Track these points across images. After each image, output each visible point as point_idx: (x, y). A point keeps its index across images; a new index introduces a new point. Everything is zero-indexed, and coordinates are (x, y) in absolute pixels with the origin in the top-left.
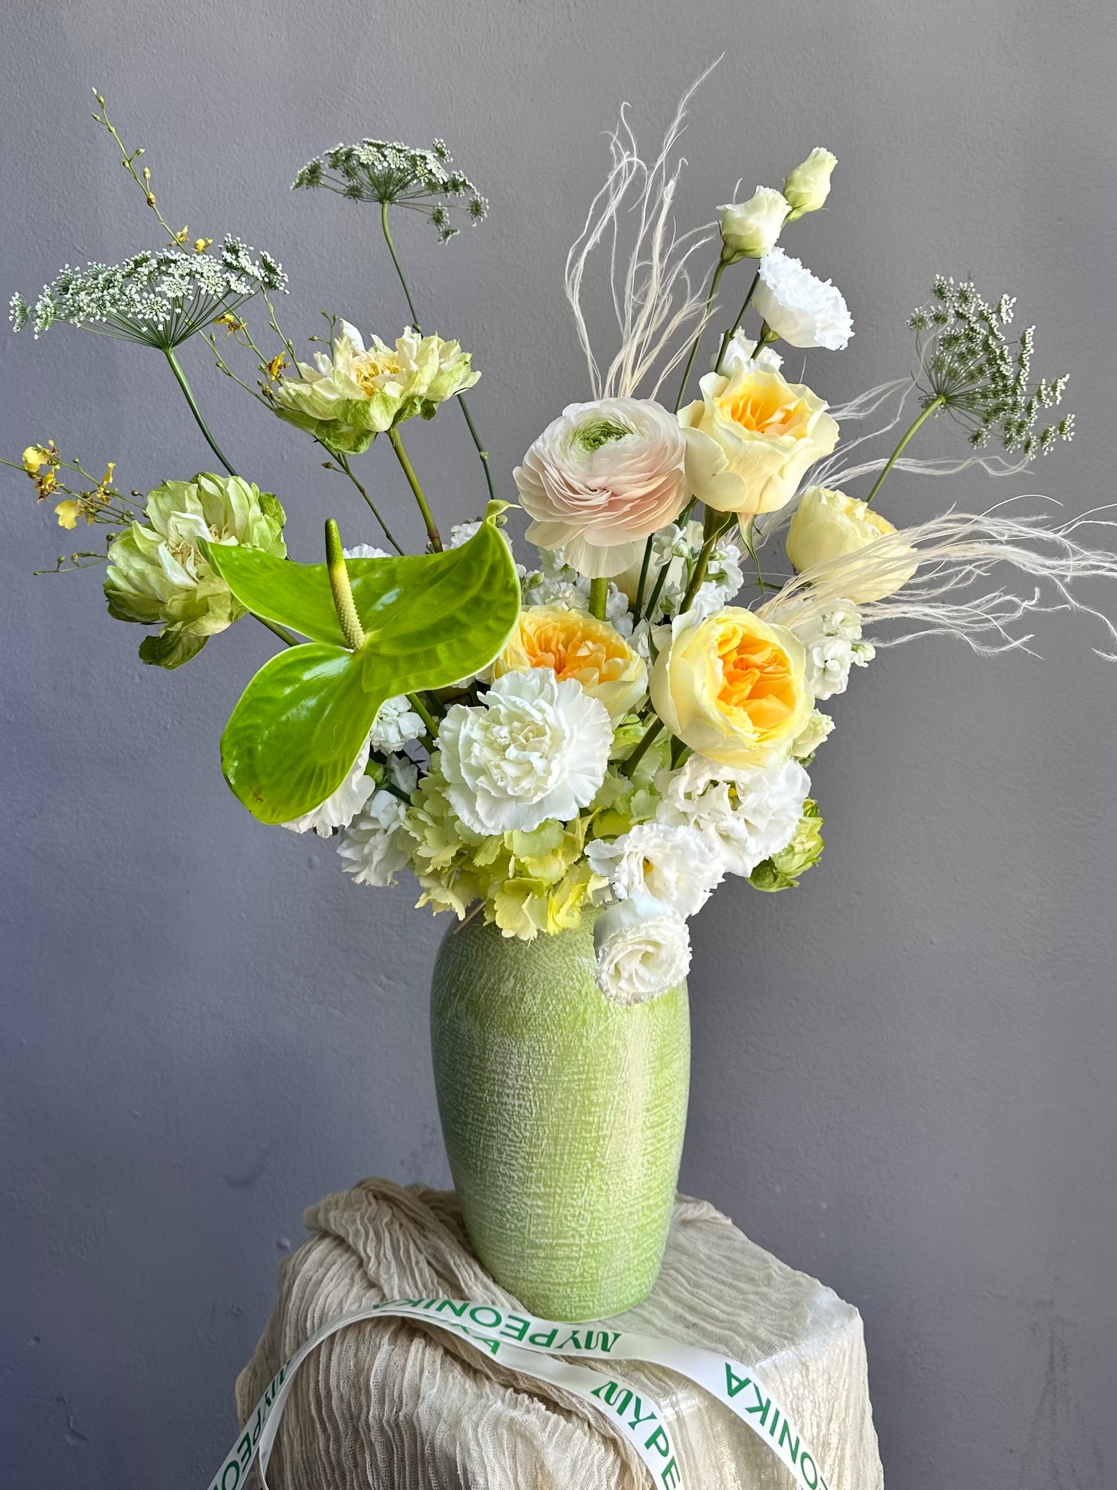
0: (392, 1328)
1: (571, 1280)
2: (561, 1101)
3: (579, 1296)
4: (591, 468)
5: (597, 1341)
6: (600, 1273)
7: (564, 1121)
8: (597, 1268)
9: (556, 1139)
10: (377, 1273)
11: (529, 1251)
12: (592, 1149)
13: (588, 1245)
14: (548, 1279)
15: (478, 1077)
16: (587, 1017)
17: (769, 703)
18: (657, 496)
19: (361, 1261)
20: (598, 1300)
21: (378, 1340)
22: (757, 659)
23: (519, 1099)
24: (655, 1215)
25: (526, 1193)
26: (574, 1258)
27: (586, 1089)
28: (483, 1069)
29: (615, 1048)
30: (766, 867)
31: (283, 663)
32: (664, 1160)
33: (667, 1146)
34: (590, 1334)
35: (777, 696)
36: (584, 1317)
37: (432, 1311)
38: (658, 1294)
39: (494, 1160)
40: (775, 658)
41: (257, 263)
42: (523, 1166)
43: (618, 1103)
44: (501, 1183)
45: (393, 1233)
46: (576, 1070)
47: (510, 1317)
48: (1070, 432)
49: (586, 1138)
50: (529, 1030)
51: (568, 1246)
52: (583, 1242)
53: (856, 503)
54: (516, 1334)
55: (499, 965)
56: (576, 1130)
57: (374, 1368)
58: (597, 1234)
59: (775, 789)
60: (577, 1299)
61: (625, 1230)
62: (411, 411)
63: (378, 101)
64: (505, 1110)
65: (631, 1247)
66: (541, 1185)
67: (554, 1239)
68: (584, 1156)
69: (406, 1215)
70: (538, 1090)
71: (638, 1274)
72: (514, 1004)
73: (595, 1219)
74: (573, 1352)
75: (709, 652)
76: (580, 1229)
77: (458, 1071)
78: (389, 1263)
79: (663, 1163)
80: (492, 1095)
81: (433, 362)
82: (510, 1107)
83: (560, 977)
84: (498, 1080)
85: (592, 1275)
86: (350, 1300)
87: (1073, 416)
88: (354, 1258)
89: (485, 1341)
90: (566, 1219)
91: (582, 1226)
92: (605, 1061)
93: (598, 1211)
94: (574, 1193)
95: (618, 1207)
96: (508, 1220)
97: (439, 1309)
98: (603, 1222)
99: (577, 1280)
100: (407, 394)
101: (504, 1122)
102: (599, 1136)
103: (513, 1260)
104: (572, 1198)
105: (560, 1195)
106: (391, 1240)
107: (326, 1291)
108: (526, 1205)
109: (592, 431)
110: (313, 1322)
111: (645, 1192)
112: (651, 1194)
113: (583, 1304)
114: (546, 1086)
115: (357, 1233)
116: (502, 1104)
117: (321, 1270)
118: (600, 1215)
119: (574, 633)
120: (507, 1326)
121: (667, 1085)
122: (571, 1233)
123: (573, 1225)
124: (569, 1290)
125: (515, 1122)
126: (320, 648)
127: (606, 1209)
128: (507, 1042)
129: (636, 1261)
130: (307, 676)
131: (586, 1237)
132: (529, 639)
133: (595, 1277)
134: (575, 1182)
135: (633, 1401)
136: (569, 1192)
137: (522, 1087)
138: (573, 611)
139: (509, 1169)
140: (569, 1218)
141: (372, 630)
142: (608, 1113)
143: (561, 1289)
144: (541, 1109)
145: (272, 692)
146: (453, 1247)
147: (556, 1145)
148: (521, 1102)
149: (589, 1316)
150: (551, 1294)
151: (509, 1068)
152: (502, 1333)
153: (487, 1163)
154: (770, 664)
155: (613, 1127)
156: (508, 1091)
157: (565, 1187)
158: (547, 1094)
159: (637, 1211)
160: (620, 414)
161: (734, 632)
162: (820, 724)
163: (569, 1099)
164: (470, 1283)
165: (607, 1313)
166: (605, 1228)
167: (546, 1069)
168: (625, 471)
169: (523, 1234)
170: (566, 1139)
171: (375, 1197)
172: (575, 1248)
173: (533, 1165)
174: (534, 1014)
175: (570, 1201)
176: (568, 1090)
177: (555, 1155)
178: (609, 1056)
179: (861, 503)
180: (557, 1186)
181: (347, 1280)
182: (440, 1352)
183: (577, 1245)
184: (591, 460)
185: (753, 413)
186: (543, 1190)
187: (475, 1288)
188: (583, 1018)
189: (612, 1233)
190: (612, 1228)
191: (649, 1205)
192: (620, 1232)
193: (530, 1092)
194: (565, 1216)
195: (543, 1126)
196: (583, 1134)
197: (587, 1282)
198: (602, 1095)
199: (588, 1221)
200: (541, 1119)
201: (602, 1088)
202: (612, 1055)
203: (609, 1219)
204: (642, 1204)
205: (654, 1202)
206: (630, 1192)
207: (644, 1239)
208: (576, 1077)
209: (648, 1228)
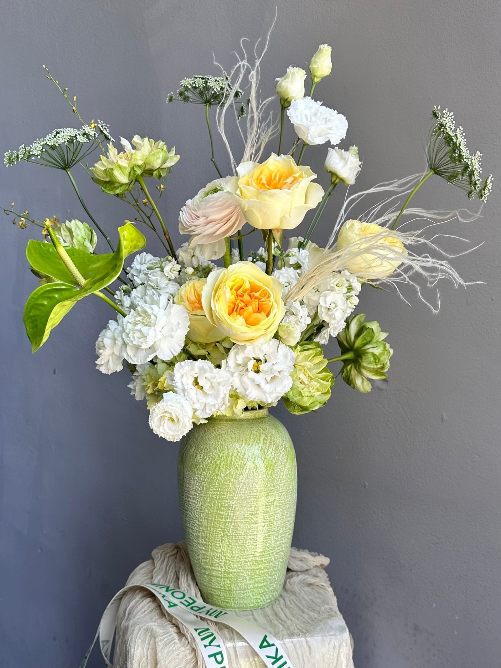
1: (220, 588)
2: (209, 502)
3: (224, 596)
5: (216, 614)
6: (233, 587)
7: (211, 512)
8: (231, 584)
9: (207, 519)
10: (155, 573)
11: (202, 571)
12: (223, 527)
13: (225, 572)
14: (211, 586)
16: (221, 467)
19: (154, 569)
20: (233, 600)
23: (194, 500)
25: (198, 543)
26: (219, 577)
27: (220, 499)
28: (183, 486)
29: (234, 483)
34: (216, 611)
37: (158, 588)
39: (189, 527)
42: (197, 531)
44: (191, 538)
46: (215, 490)
47: (190, 598)
49: (220, 521)
50: (198, 470)
51: (217, 571)
52: (223, 570)
54: (187, 604)
56: (215, 517)
58: (229, 568)
60: (223, 598)
61: (243, 569)
65: (248, 578)
66: (203, 540)
67: (211, 566)
68: (220, 529)
69: (181, 555)
70: (200, 497)
71: (254, 593)
72: (193, 458)
73: (227, 560)
74: (203, 615)
76: (220, 564)
78: (162, 570)
80: (186, 497)
82: (191, 503)
83: (212, 448)
84: (188, 491)
85: (228, 587)
88: (152, 567)
89: (169, 602)
91: (221, 562)
92: (228, 488)
93: (228, 557)
94: (216, 546)
95: (238, 557)
96: (194, 555)
98: (231, 563)
99: (222, 588)
101: (190, 510)
102: (226, 522)
103: (199, 575)
104: (216, 548)
105: (211, 546)
106: (167, 562)
108: (199, 548)
113: (226, 600)
114: (203, 495)
115: (158, 556)
116: (189, 502)
118: (229, 559)
120: (186, 600)
122: (217, 565)
123: (218, 561)
124: (219, 592)
125: (193, 510)
127: (232, 556)
128: (190, 474)
129: (252, 586)
131: (224, 568)
133: (230, 588)
134: (217, 541)
135: (212, 637)
136: (214, 545)
137: (195, 495)
139: (192, 531)
140: (216, 558)
142: (230, 511)
143: (216, 591)
144: (202, 505)
146: (187, 568)
150: (213, 593)
151: (191, 486)
152: (180, 602)
153: (186, 528)
155: (232, 518)
156: (190, 496)
157: (213, 543)
158: (204, 499)
163: (212, 502)
166: (232, 565)
167: (203, 487)
169: (200, 562)
170: (212, 520)
171: (177, 547)
172: (219, 573)
173: (200, 530)
174: (200, 463)
175: (215, 550)
176: (212, 498)
177: (208, 527)
180: (209, 541)
183: (221, 571)
186: (204, 542)
187: (183, 584)
188: (219, 467)
189: (236, 569)
190: (236, 566)
191: (256, 560)
192: (240, 569)
193: (198, 497)
194: (214, 556)
195: (202, 513)
196: (219, 519)
197: (227, 590)
198: (227, 503)
199: (224, 560)
200: (202, 510)
201: (227, 500)
202: (232, 485)
203: (234, 562)
204: (252, 558)
205: (260, 559)
206: (244, 551)
207: (256, 576)
208: (215, 493)
209: (257, 571)
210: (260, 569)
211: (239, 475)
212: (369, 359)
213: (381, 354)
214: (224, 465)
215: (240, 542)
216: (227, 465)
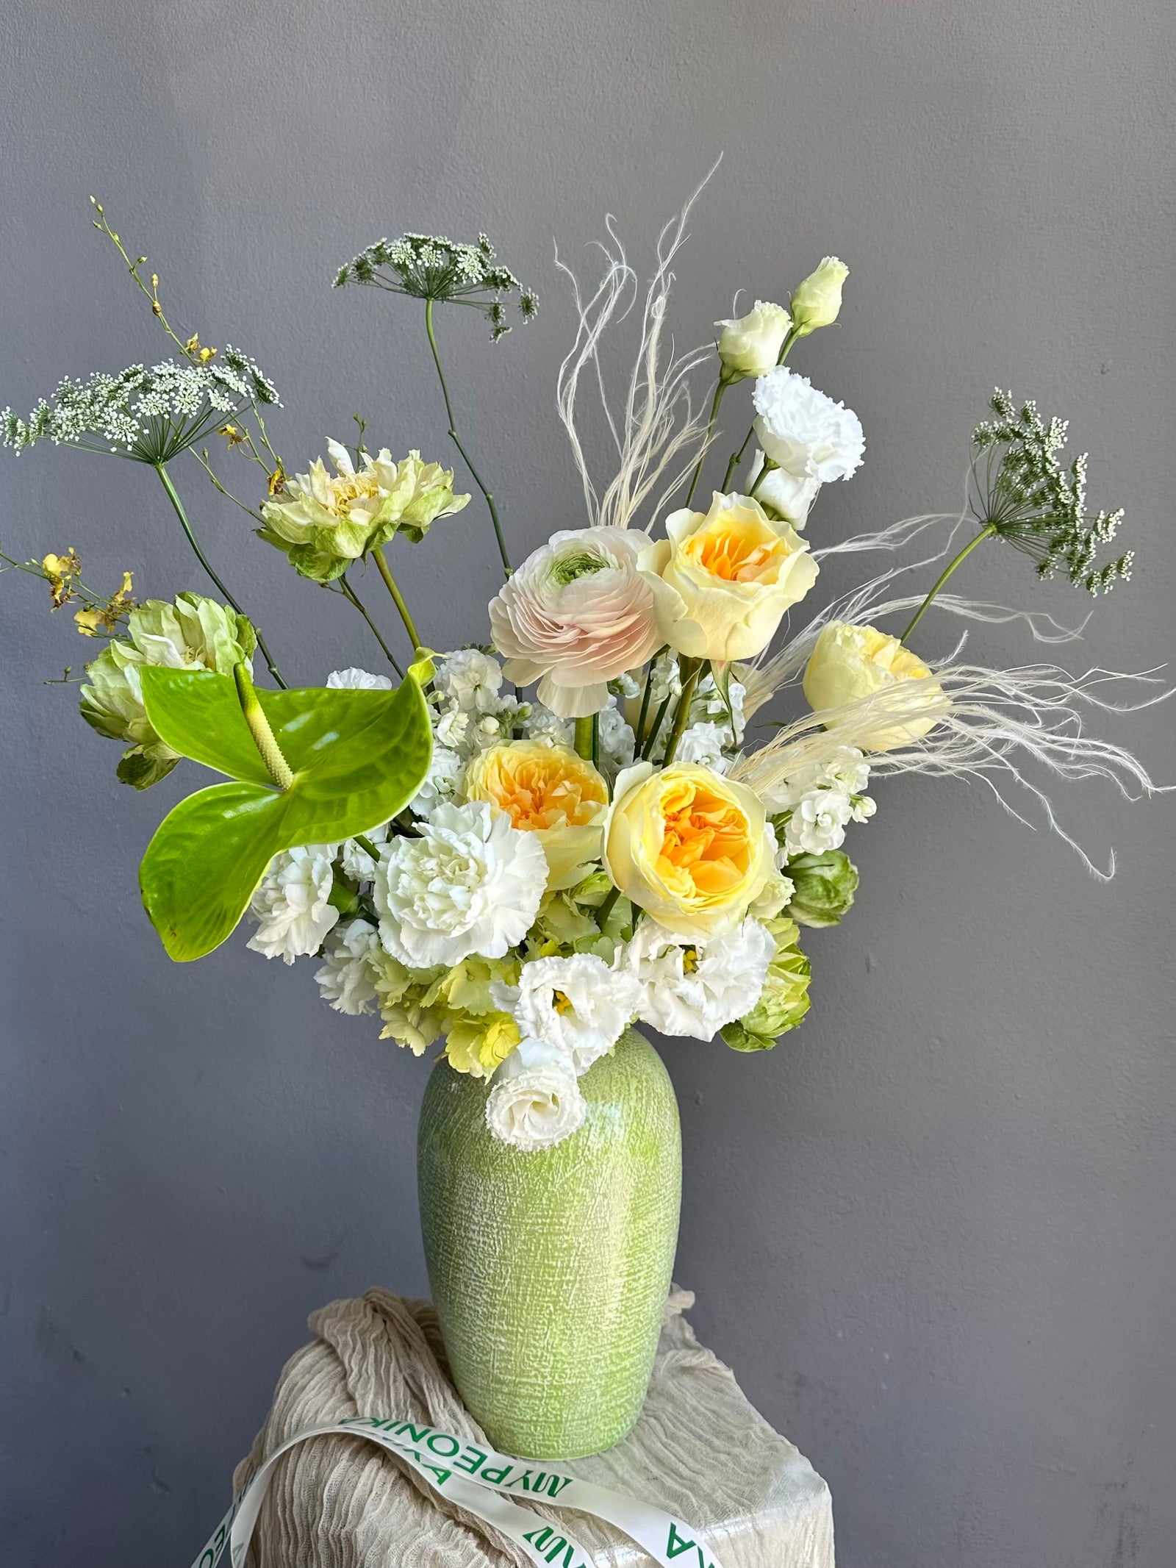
0: (355, 1444)
1: (535, 1418)
2: (524, 1242)
3: (543, 1434)
4: (558, 604)
5: (546, 1484)
6: (565, 1416)
7: (527, 1262)
8: (561, 1410)
9: (518, 1279)
10: (355, 1387)
11: (493, 1385)
12: (555, 1293)
13: (551, 1386)
14: (513, 1415)
15: (447, 1210)
16: (553, 1162)
17: (723, 866)
18: (628, 635)
19: (345, 1374)
20: (563, 1441)
21: (339, 1454)
22: (713, 817)
23: (483, 1236)
24: (627, 1363)
25: (490, 1328)
26: (537, 1398)
27: (550, 1233)
28: (452, 1202)
29: (583, 1195)
30: (733, 1029)
31: (202, 801)
32: (637, 1309)
33: (641, 1297)
34: (542, 1476)
35: (731, 859)
36: (549, 1456)
37: (391, 1434)
38: (631, 1442)
39: (461, 1293)
40: (733, 818)
41: (245, 378)
42: (487, 1302)
43: (583, 1250)
44: (466, 1316)
45: (379, 1348)
46: (539, 1214)
47: (469, 1448)
48: (1127, 571)
49: (548, 1282)
50: (495, 1169)
51: (532, 1385)
52: (546, 1383)
53: (889, 639)
54: (470, 1466)
55: (473, 1101)
56: (539, 1272)
57: (329, 1482)
58: (560, 1377)
59: (734, 954)
60: (541, 1437)
61: (591, 1376)
62: (381, 539)
63: (477, 171)
64: (470, 1245)
65: (598, 1392)
66: (504, 1322)
67: (516, 1377)
68: (547, 1299)
69: (398, 1332)
70: (502, 1229)
71: (606, 1420)
72: (482, 1143)
73: (558, 1361)
74: (519, 1492)
75: (651, 810)
76: (542, 1370)
77: (432, 1201)
78: (369, 1377)
79: (635, 1312)
80: (460, 1229)
81: (407, 489)
82: (475, 1243)
84: (465, 1215)
85: (556, 1416)
86: (324, 1411)
87: (1133, 554)
88: (339, 1369)
89: (435, 1470)
90: (529, 1359)
91: (544, 1367)
92: (571, 1208)
93: (562, 1354)
94: (536, 1334)
95: (582, 1352)
96: (474, 1352)
97: (398, 1433)
98: (566, 1366)
99: (541, 1419)
100: (377, 521)
101: (470, 1257)
102: (563, 1281)
103: (480, 1391)
104: (534, 1339)
105: (522, 1335)
106: (376, 1355)
107: (306, 1398)
108: (490, 1340)
109: (571, 563)
110: (290, 1427)
111: (613, 1340)
112: (621, 1343)
113: (547, 1443)
114: (510, 1227)
115: (346, 1344)
116: (468, 1239)
117: (308, 1377)
118: (563, 1358)
119: (557, 771)
120: (463, 1457)
121: (640, 1236)
122: (533, 1373)
123: (535, 1364)
124: (532, 1428)
125: (480, 1258)
126: (244, 787)
127: (570, 1353)
128: (475, 1179)
129: (604, 1407)
130: (229, 814)
131: (549, 1379)
132: (507, 774)
133: (559, 1418)
134: (538, 1323)
135: (565, 1550)
136: (531, 1333)
137: (487, 1225)
138: (557, 747)
139: (474, 1303)
140: (532, 1358)
141: (304, 770)
142: (572, 1258)
143: (525, 1425)
144: (504, 1248)
145: (189, 828)
146: (432, 1370)
147: (518, 1285)
148: (486, 1239)
149: (553, 1456)
150: (516, 1430)
151: (475, 1204)
152: (455, 1463)
153: (455, 1294)
154: (727, 824)
155: (577, 1273)
156: (474, 1227)
157: (528, 1327)
158: (510, 1234)
159: (605, 1358)
160: (600, 545)
161: (687, 790)
162: (779, 886)
163: (532, 1242)
164: (437, 1409)
165: (572, 1454)
166: (568, 1371)
167: (510, 1208)
168: (592, 609)
169: (488, 1367)
170: (528, 1280)
171: (375, 1310)
172: (537, 1388)
173: (497, 1302)
174: (500, 1154)
175: (533, 1342)
176: (532, 1233)
177: (518, 1295)
178: (575, 1203)
179: (894, 640)
180: (519, 1325)
181: (328, 1390)
182: (394, 1474)
183: (539, 1386)
184: (560, 596)
185: (730, 554)
186: (506, 1328)
187: (440, 1415)
188: (550, 1162)
189: (577, 1377)
190: (576, 1372)
191: (618, 1353)
192: (586, 1377)
193: (495, 1231)
194: (528, 1356)
195: (506, 1265)
196: (547, 1277)
197: (551, 1422)
198: (567, 1241)
199: (551, 1363)
200: (505, 1258)
201: (568, 1234)
202: (578, 1201)
203: (573, 1363)
204: (610, 1351)
205: (625, 1350)
206: (596, 1340)
207: (614, 1386)
208: (540, 1221)
209: (618, 1375)
210: (625, 1369)
211: (593, 1176)
212: (815, 889)
213: (838, 880)
214: (560, 1157)
215: (590, 1322)
216: (567, 1157)
